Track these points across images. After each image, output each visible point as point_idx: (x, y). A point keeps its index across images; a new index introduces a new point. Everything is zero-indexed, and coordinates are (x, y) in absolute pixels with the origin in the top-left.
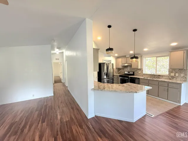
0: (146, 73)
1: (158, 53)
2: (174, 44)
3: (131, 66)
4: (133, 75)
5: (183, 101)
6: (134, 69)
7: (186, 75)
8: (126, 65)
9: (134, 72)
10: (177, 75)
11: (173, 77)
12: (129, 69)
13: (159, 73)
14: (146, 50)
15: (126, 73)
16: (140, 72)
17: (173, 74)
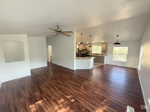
0: (93, 53)
1: (98, 44)
2: (103, 42)
3: (87, 50)
4: (88, 54)
5: (105, 63)
6: (88, 51)
7: (106, 53)
8: (84, 49)
9: (88, 53)
10: (104, 53)
11: (103, 54)
12: (85, 51)
13: (98, 53)
14: (93, 42)
15: (84, 53)
16: (90, 53)
17: (102, 53)
